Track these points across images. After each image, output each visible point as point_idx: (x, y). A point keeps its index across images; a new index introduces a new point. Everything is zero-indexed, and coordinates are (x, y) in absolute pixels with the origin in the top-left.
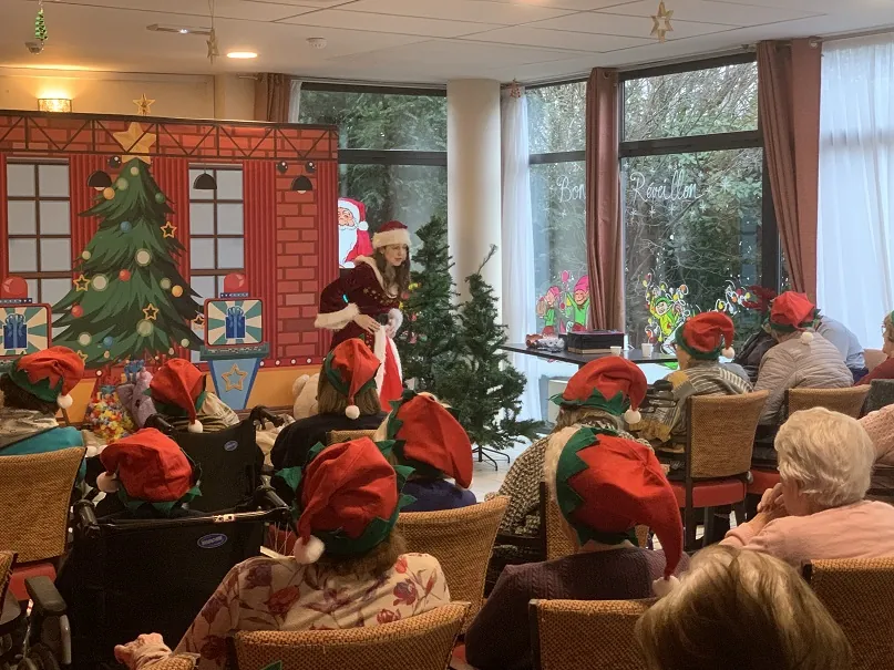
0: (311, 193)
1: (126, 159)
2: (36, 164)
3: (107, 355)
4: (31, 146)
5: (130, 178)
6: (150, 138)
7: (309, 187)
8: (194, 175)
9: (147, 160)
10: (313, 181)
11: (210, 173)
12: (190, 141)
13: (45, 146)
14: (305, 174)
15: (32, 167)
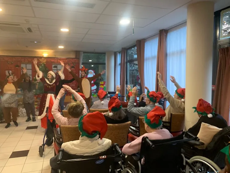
0: (74, 69)
1: (41, 63)
2: (26, 64)
3: (38, 93)
4: (25, 61)
5: (42, 66)
6: (46, 60)
7: (74, 68)
8: (53, 66)
9: (45, 63)
10: (75, 67)
11: (56, 65)
12: (52, 60)
13: (27, 61)
14: (74, 66)
15: (25, 65)
